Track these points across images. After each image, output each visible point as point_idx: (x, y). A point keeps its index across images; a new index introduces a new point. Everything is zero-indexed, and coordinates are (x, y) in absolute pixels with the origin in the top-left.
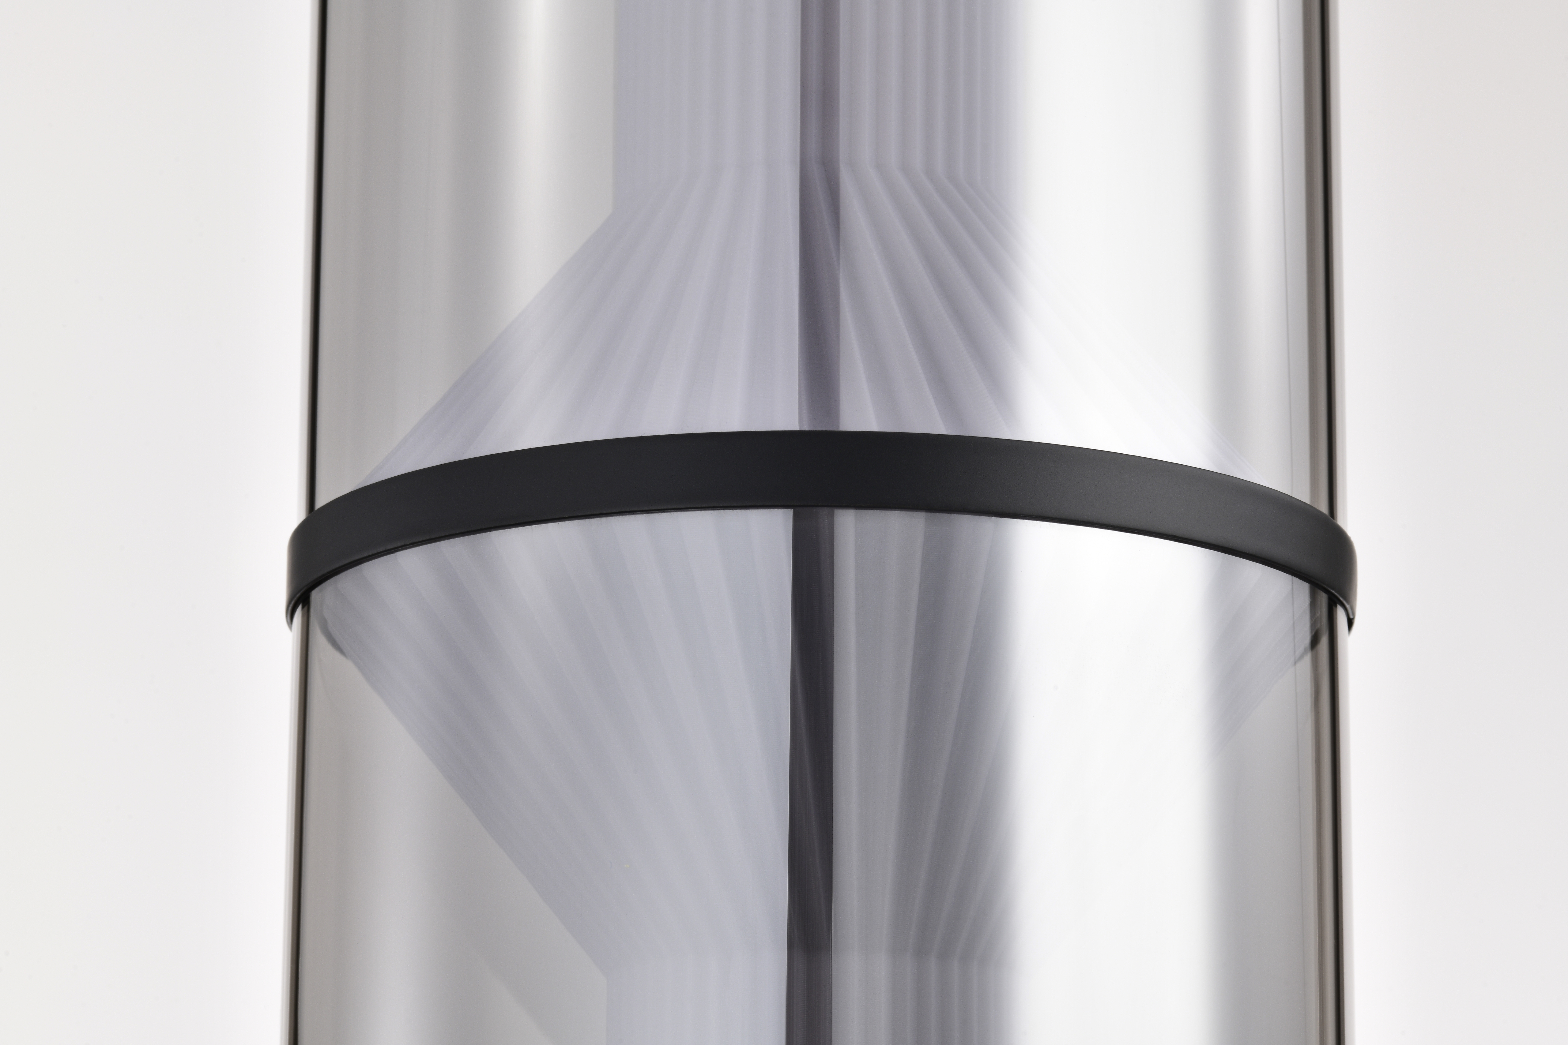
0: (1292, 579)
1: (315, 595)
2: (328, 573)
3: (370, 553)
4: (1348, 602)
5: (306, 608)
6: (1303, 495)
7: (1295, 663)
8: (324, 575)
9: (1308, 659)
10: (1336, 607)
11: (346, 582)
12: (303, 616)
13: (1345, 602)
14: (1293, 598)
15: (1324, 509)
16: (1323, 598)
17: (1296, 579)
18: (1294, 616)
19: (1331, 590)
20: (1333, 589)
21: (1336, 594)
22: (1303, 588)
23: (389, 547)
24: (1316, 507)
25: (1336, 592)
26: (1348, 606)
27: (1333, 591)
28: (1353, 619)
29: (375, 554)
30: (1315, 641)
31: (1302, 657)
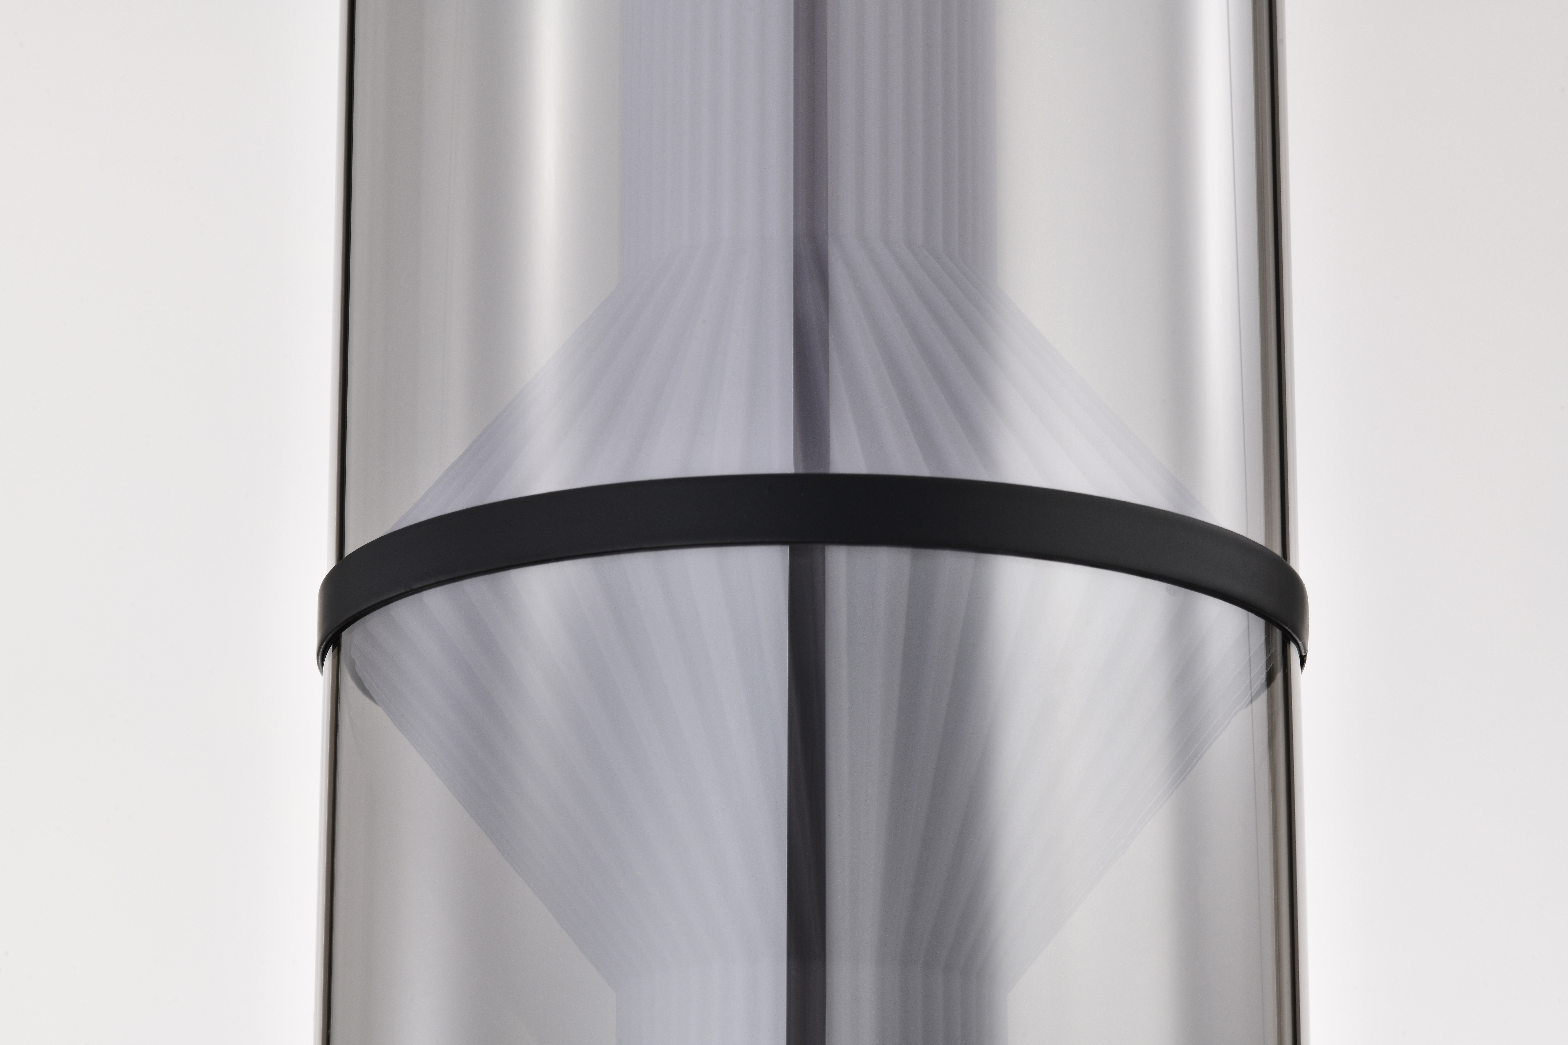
0: (1248, 614)
1: (345, 635)
2: (358, 613)
3: (398, 593)
4: (1301, 641)
5: (336, 649)
6: (1257, 535)
7: (1251, 701)
8: (354, 615)
9: (1264, 696)
10: (1290, 644)
11: (375, 622)
12: (333, 658)
13: (1297, 639)
14: (1249, 633)
15: (1277, 550)
16: (1278, 634)
17: (1252, 615)
18: (1249, 650)
19: (1285, 627)
20: (1287, 626)
21: (1289, 630)
22: (1258, 624)
23: (415, 586)
24: (1270, 548)
25: (1289, 628)
26: (1300, 643)
27: (1287, 628)
28: (1306, 656)
29: (403, 594)
30: (1270, 679)
31: (1258, 694)
